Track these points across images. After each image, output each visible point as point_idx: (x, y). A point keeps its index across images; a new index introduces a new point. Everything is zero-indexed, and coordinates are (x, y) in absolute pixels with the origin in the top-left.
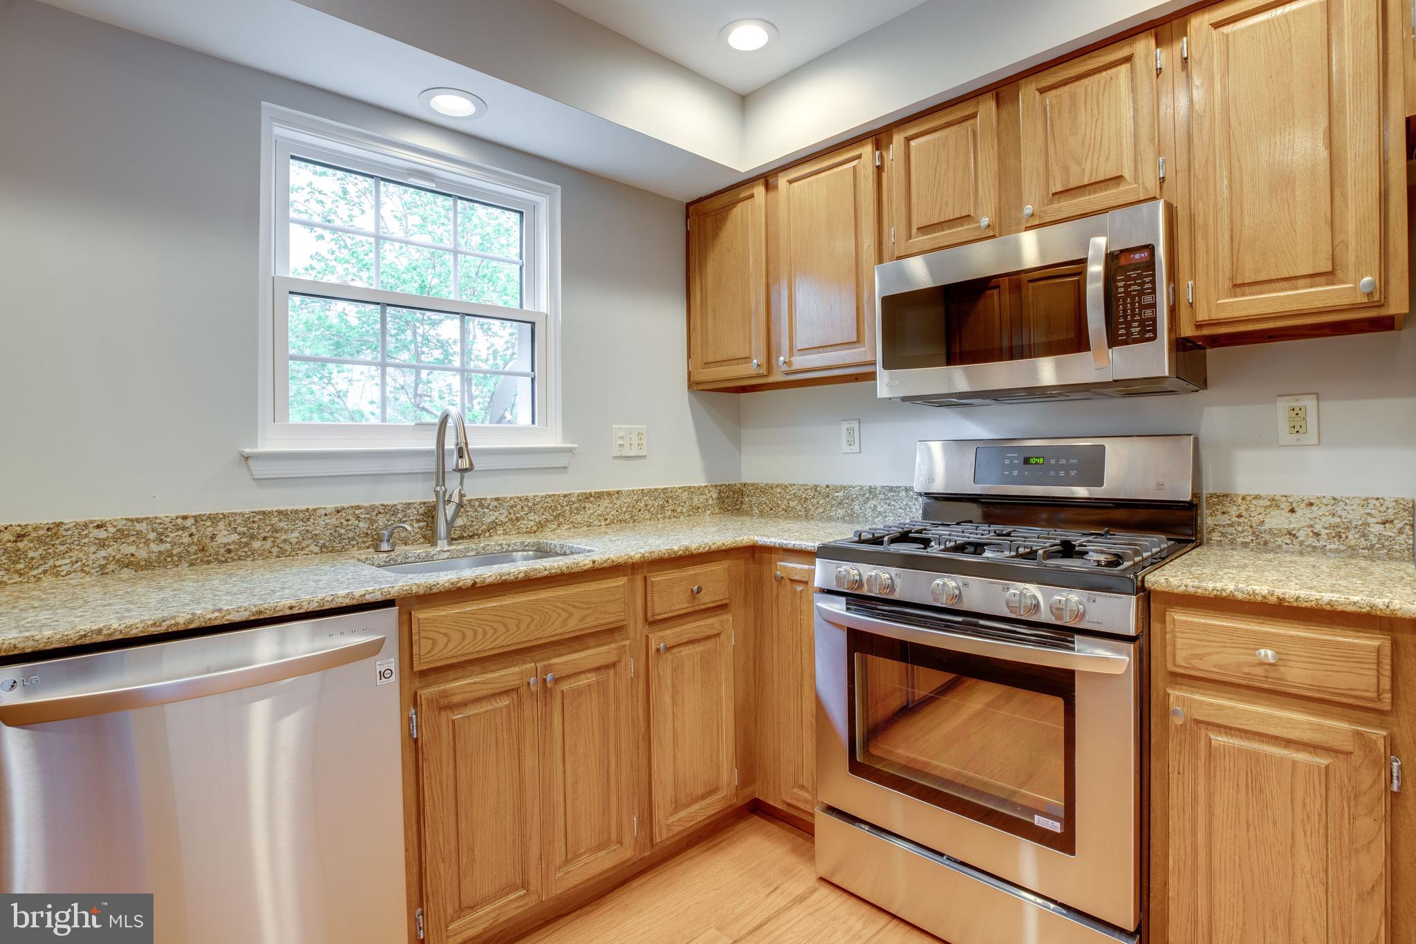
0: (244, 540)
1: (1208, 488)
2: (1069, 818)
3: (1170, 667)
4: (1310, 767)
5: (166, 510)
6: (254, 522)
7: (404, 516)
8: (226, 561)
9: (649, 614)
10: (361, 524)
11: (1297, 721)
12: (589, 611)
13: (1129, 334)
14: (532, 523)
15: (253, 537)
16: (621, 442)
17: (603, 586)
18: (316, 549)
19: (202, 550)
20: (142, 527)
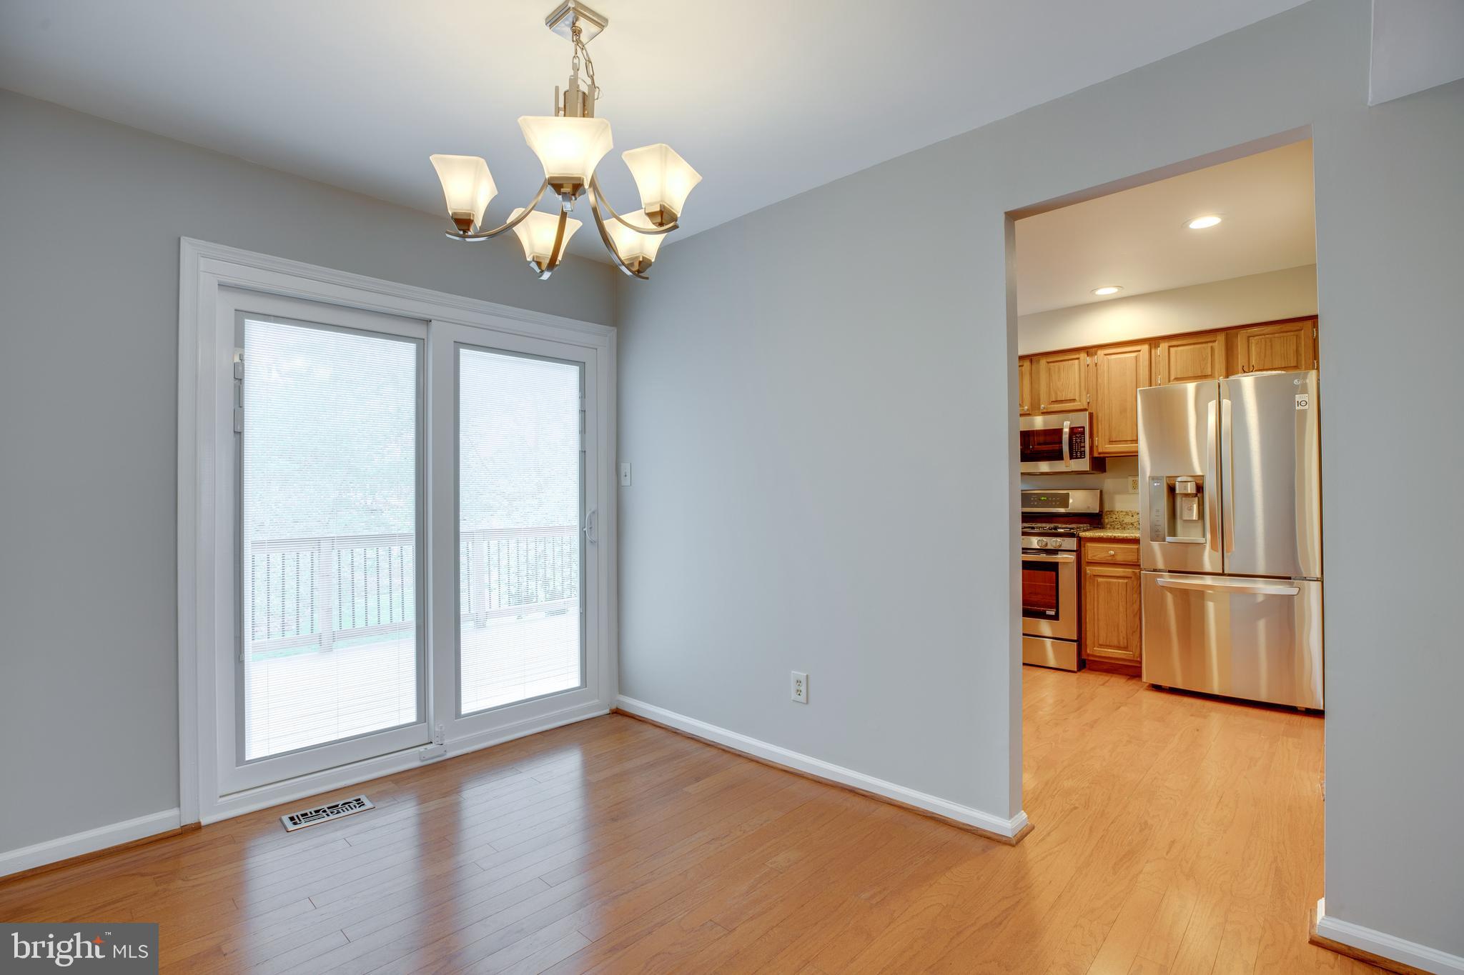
1: (1106, 508)
2: (1057, 613)
3: (1087, 560)
4: (1123, 583)
11: (1119, 571)
13: (1077, 455)
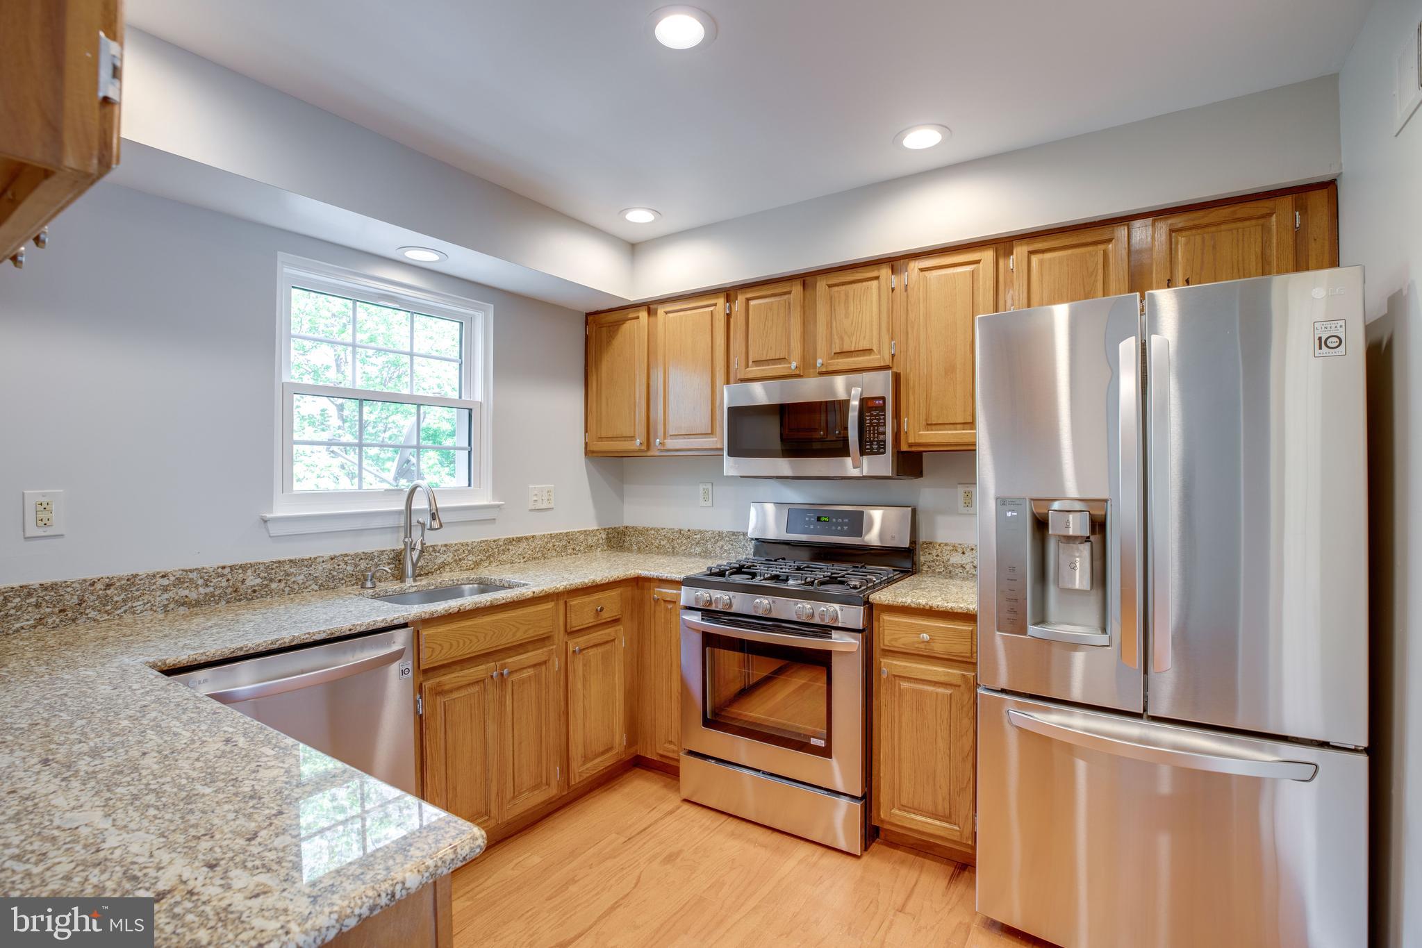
0: (265, 582)
1: (923, 537)
2: (829, 739)
3: (882, 646)
4: (943, 695)
5: (210, 561)
6: (272, 569)
7: (379, 561)
8: (252, 599)
9: (568, 627)
10: (348, 568)
11: (938, 671)
12: (530, 626)
13: (872, 448)
14: (470, 562)
15: (271, 580)
16: (535, 499)
17: (539, 609)
18: (316, 588)
19: (236, 591)
20: (193, 575)
